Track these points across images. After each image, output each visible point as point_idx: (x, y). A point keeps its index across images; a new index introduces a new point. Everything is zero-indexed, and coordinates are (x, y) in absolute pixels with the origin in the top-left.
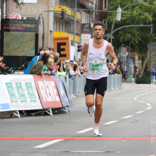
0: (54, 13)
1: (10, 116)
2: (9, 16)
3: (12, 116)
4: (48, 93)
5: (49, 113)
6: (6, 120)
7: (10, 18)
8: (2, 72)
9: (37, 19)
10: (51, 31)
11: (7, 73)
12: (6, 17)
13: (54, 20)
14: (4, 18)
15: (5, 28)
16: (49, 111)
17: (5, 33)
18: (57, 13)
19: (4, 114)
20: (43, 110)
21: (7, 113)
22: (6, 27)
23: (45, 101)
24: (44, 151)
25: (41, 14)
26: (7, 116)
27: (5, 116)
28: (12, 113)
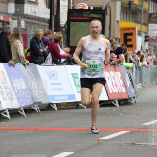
0: (122, 3)
1: (76, 107)
2: (76, 6)
3: (78, 107)
4: (114, 84)
5: (115, 104)
6: (72, 111)
7: (77, 8)
8: (68, 63)
9: (104, 9)
10: (118, 21)
11: (73, 64)
12: (73, 7)
13: (121, 10)
14: (71, 8)
15: (71, 18)
16: (115, 102)
17: (72, 23)
18: (124, 3)
19: (70, 104)
20: (109, 101)
21: (73, 104)
22: (73, 17)
23: (111, 92)
24: (110, 142)
25: (108, 4)
26: (73, 107)
27: (71, 107)
28: (78, 104)
